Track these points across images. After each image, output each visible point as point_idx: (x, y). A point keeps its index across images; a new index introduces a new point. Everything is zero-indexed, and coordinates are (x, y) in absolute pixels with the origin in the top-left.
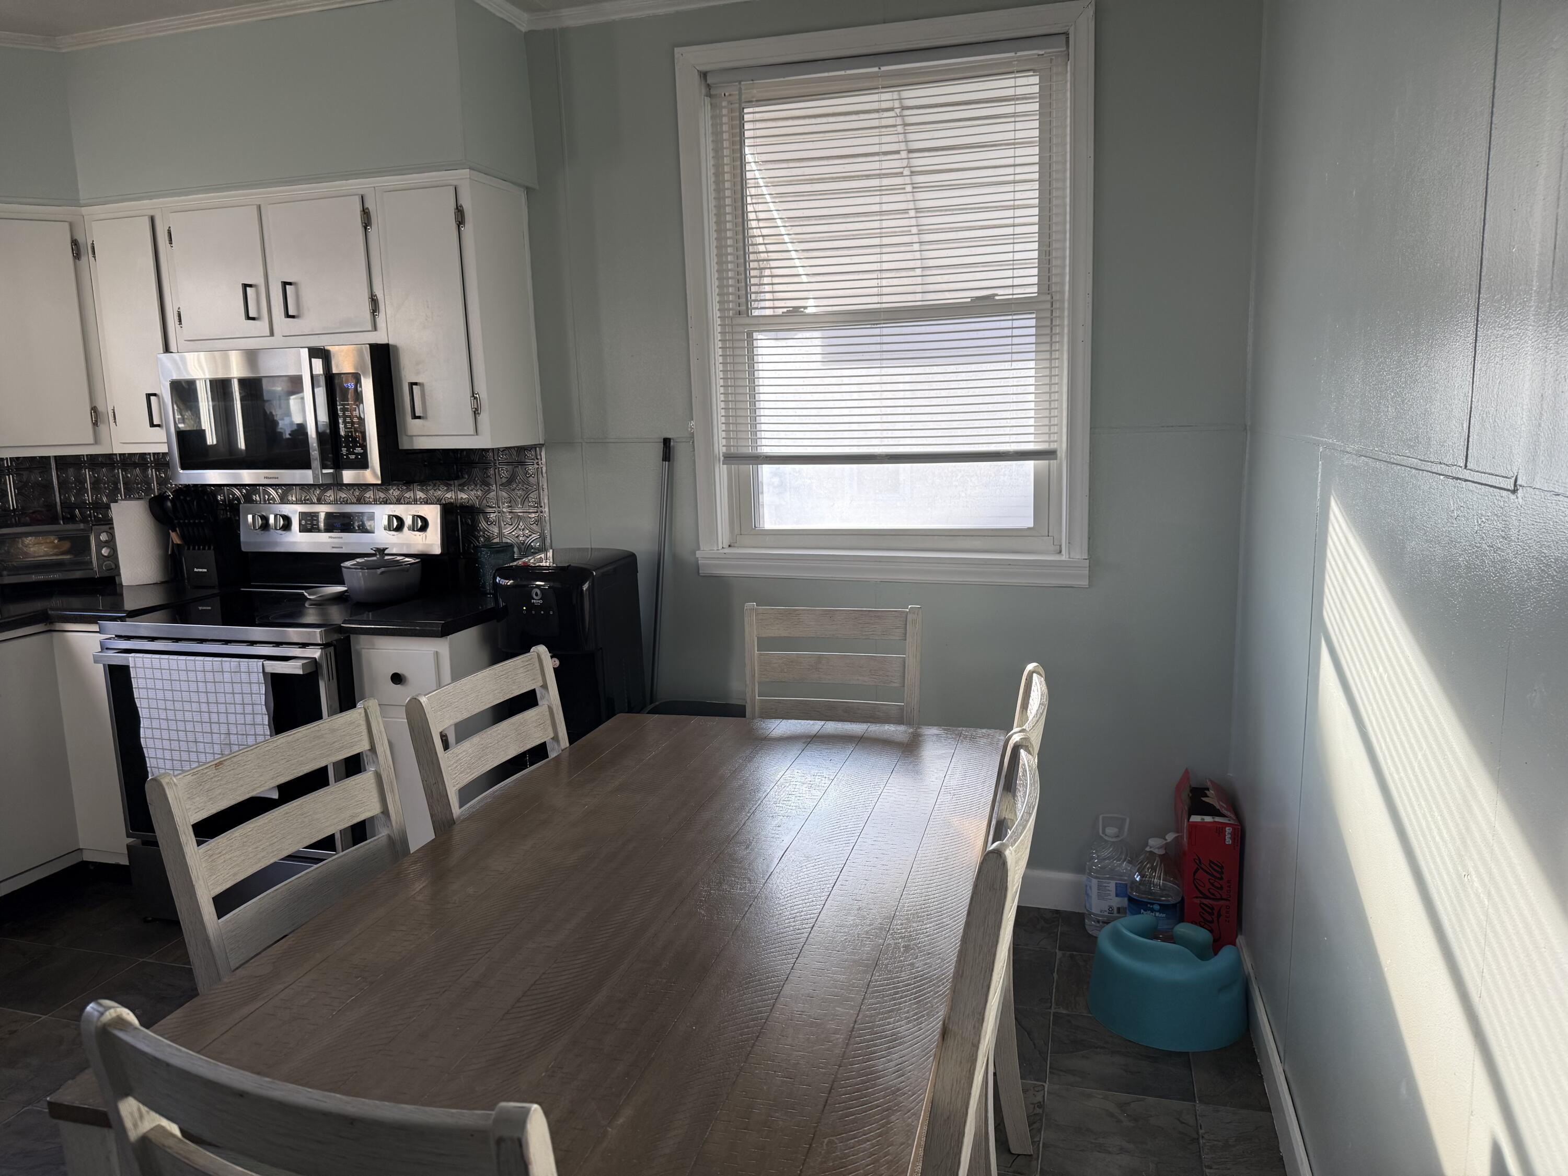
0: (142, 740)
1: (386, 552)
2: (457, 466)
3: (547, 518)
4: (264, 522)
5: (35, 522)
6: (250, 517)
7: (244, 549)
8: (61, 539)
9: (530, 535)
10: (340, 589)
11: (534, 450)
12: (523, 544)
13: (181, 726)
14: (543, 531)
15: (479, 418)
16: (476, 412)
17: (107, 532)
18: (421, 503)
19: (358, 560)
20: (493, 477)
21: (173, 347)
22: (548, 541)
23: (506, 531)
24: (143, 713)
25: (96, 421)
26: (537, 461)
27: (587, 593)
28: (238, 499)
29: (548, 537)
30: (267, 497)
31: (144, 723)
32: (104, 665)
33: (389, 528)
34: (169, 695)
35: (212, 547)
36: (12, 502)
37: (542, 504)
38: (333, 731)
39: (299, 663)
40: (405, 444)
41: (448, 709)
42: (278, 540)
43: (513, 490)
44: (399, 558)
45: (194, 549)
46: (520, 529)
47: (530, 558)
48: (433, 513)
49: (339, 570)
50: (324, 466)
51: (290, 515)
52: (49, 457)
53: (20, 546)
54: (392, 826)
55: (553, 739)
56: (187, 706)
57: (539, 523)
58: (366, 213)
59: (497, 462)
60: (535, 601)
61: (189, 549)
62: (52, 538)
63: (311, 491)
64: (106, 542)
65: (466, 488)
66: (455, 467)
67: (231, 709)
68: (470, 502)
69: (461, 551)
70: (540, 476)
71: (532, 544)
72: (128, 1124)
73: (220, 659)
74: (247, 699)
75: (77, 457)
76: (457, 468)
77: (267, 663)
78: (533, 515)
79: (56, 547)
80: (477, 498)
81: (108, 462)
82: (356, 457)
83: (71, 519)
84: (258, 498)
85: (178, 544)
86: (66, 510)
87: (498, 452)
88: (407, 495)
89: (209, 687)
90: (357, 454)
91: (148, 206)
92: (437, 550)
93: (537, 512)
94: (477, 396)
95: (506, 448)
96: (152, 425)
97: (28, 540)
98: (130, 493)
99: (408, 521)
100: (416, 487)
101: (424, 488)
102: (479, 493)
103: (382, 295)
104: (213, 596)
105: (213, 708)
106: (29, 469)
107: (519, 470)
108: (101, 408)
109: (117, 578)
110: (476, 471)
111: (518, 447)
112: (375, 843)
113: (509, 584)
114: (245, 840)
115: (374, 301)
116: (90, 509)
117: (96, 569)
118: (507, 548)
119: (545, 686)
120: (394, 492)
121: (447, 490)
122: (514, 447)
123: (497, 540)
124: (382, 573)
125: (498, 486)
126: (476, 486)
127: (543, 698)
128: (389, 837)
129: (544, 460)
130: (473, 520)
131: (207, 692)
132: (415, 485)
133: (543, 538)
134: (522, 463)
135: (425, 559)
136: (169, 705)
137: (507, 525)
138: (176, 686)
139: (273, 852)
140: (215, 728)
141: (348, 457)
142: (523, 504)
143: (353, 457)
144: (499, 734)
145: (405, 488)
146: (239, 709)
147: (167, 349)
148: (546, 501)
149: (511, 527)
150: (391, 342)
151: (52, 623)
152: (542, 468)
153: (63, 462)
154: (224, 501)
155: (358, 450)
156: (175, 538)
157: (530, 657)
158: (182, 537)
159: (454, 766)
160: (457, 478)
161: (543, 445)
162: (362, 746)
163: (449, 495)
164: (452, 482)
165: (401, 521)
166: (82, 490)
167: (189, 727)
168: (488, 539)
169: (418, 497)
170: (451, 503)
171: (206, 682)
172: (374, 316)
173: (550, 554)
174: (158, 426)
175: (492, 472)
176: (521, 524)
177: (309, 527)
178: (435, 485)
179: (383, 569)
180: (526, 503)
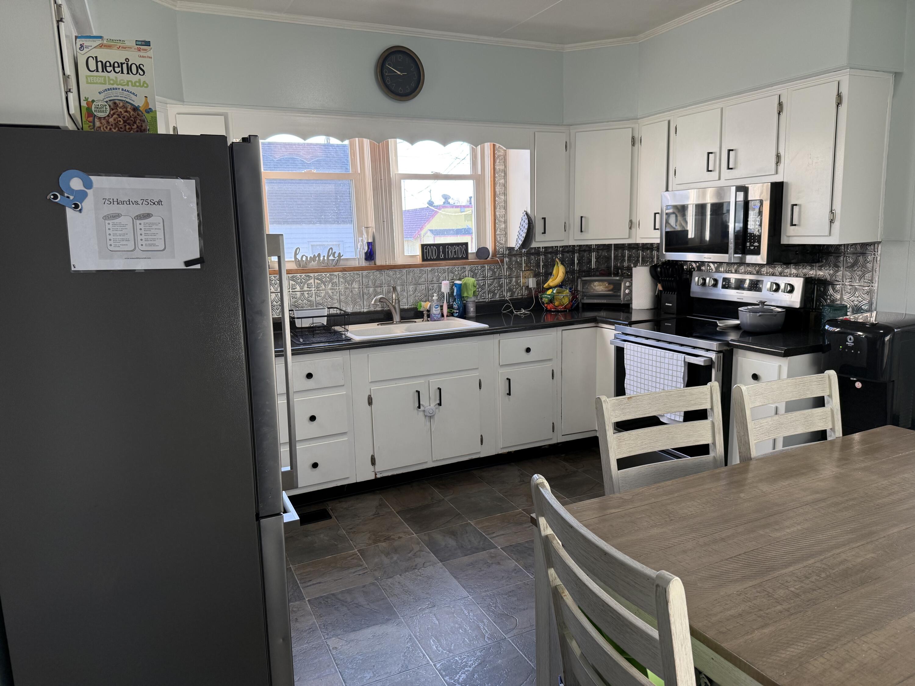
0: (625, 385)
1: (765, 304)
2: (819, 254)
3: (876, 291)
4: (704, 281)
5: (602, 275)
6: (697, 279)
7: (692, 295)
8: (609, 284)
9: (862, 301)
10: (737, 322)
11: (873, 245)
12: (856, 306)
13: (643, 381)
14: (871, 299)
15: (833, 225)
16: (832, 221)
17: (629, 282)
18: (793, 277)
19: (749, 307)
20: (842, 262)
21: (670, 189)
22: (874, 306)
23: (845, 298)
24: (627, 372)
25: (631, 227)
26: (874, 252)
27: (888, 343)
28: (694, 268)
29: (875, 303)
30: (708, 268)
31: (627, 376)
32: (615, 346)
33: (770, 290)
34: (639, 365)
35: (676, 293)
36: (593, 266)
37: (874, 282)
38: (692, 394)
39: (702, 359)
40: (785, 241)
41: (759, 396)
42: (709, 292)
43: (855, 271)
44: (772, 308)
45: (667, 293)
46: (855, 297)
47: (859, 315)
48: (798, 283)
49: (737, 312)
50: (736, 253)
51: (718, 279)
52: (612, 244)
53: (592, 286)
54: (716, 452)
55: (831, 429)
56: (647, 372)
57: (870, 294)
58: (780, 104)
59: (846, 253)
60: (848, 343)
61: (665, 293)
62: (606, 283)
63: (732, 266)
64: (628, 287)
65: (823, 268)
66: (818, 255)
67: (666, 377)
68: (825, 277)
69: (814, 307)
70: (875, 262)
71: (862, 307)
72: (542, 529)
73: (673, 352)
74: (675, 374)
75: (623, 244)
76: (819, 256)
77: (687, 356)
78: (867, 288)
79: (606, 287)
80: (829, 275)
81: (636, 247)
82: (754, 248)
83: (616, 274)
84: (704, 269)
85: (661, 290)
86: (615, 270)
87: (848, 247)
88: (786, 271)
89: (657, 364)
90: (755, 246)
91: (666, 116)
92: (797, 305)
93: (869, 286)
94: (834, 211)
95: (854, 244)
96: (655, 229)
97: (596, 283)
98: (644, 263)
99: (782, 286)
100: (792, 266)
101: (797, 267)
102: (831, 272)
103: (784, 153)
104: (673, 318)
105: (658, 375)
106: (602, 250)
107: (861, 259)
108: (634, 221)
109: (631, 305)
110: (832, 258)
111: (862, 244)
112: (706, 458)
113: (836, 330)
114: (637, 437)
115: (778, 157)
116: (625, 270)
117: (622, 299)
118: (843, 309)
119: (830, 396)
120: (779, 269)
121: (811, 269)
122: (859, 244)
123: (838, 302)
124: (760, 316)
125: (844, 268)
126: (830, 267)
127: (828, 402)
128: (714, 457)
129: (879, 252)
130: (825, 289)
131: (656, 367)
132: (792, 265)
133: (871, 303)
134: (863, 254)
135: (789, 311)
136: (639, 370)
137: (847, 293)
138: (643, 361)
139: (650, 447)
140: (658, 385)
141: (750, 248)
142: (860, 280)
143: (752, 248)
144: (792, 418)
145: (785, 266)
146: (670, 378)
147: (667, 190)
148: (877, 279)
149: (850, 294)
150: (785, 181)
151: (598, 323)
152: (877, 257)
153: (618, 247)
154: (687, 269)
155: (756, 244)
156: (660, 287)
157: (823, 376)
158: (663, 287)
159: (758, 429)
160: (818, 262)
161: (880, 242)
162: (707, 406)
163: (811, 272)
164: (815, 264)
165: (778, 286)
166: (623, 260)
167: (646, 382)
168: (833, 301)
169: (792, 272)
170: (811, 277)
171: (656, 361)
172: (777, 165)
173: (874, 314)
174: (658, 229)
175: (842, 259)
176: (857, 293)
177: (727, 286)
178: (803, 266)
179: (760, 313)
180: (862, 280)
